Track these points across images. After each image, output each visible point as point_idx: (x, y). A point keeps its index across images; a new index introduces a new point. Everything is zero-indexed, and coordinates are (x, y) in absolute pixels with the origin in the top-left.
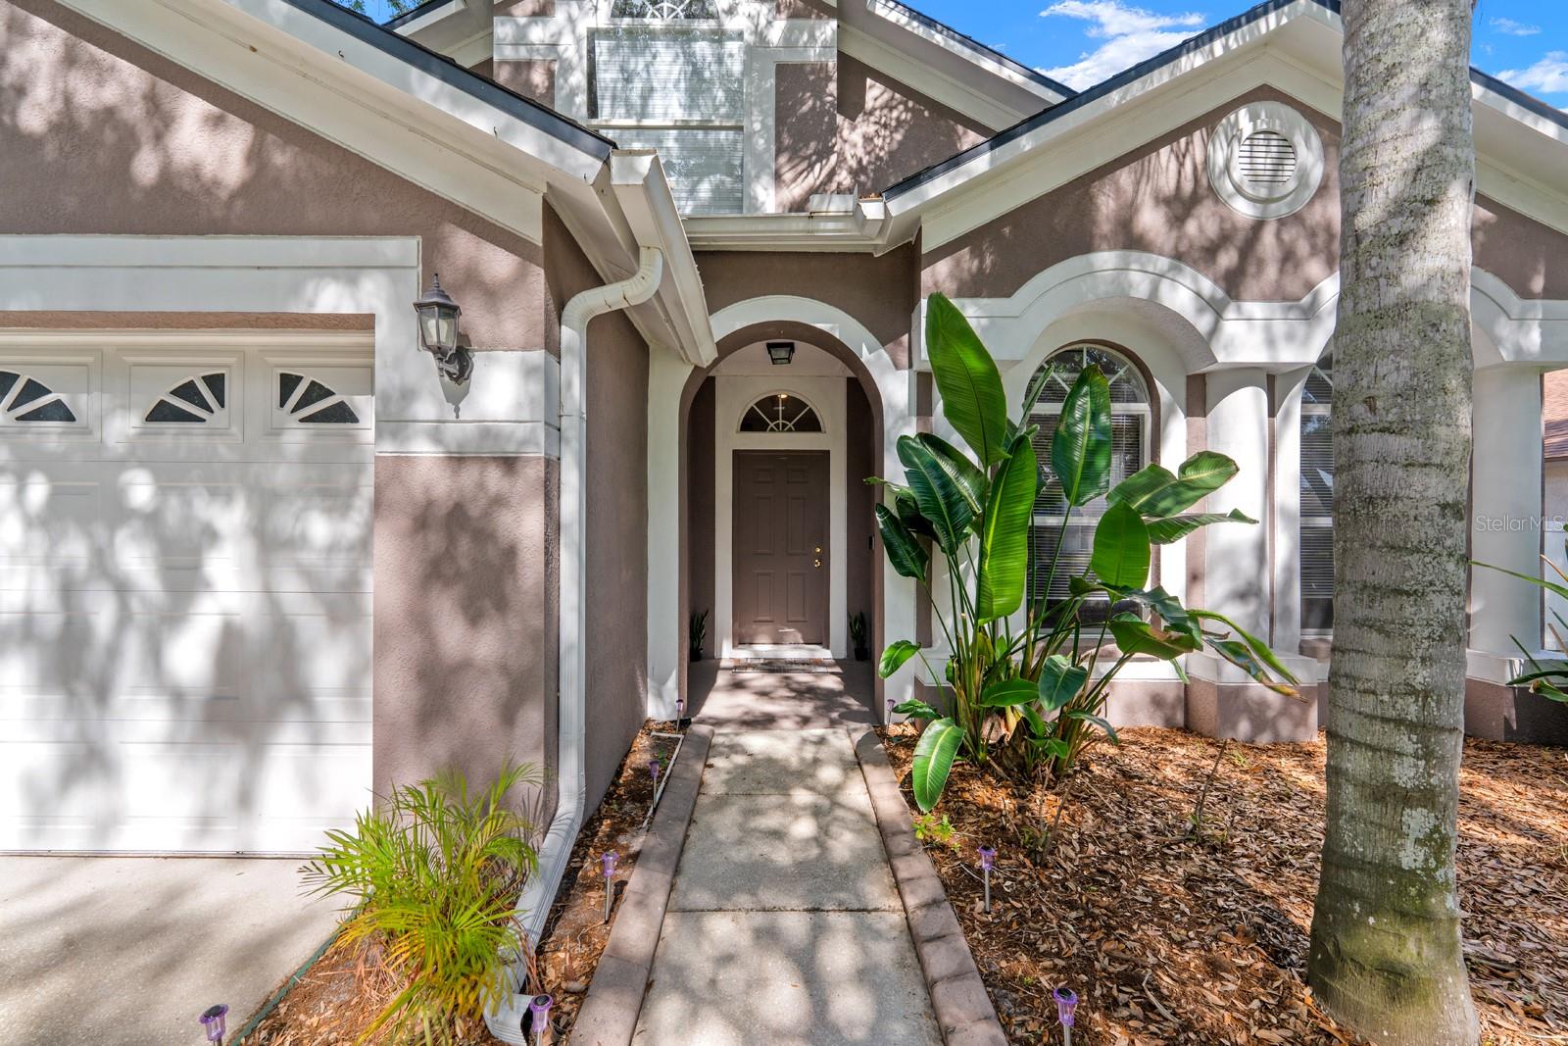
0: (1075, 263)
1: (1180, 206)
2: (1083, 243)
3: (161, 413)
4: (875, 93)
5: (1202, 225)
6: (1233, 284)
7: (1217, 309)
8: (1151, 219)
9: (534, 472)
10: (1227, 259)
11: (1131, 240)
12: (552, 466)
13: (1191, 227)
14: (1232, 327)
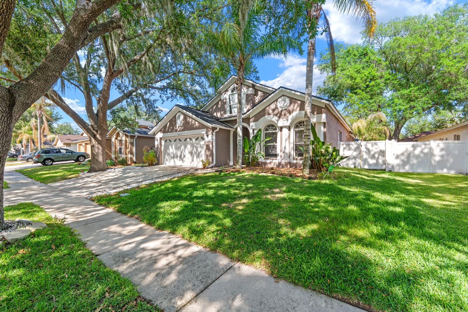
0: (264, 117)
1: (274, 110)
2: (264, 115)
3: (196, 140)
4: (260, 93)
5: (276, 112)
6: (279, 117)
7: (278, 121)
8: (271, 112)
9: (211, 142)
10: (278, 115)
11: (269, 114)
12: (212, 142)
13: (275, 112)
14: (279, 122)
